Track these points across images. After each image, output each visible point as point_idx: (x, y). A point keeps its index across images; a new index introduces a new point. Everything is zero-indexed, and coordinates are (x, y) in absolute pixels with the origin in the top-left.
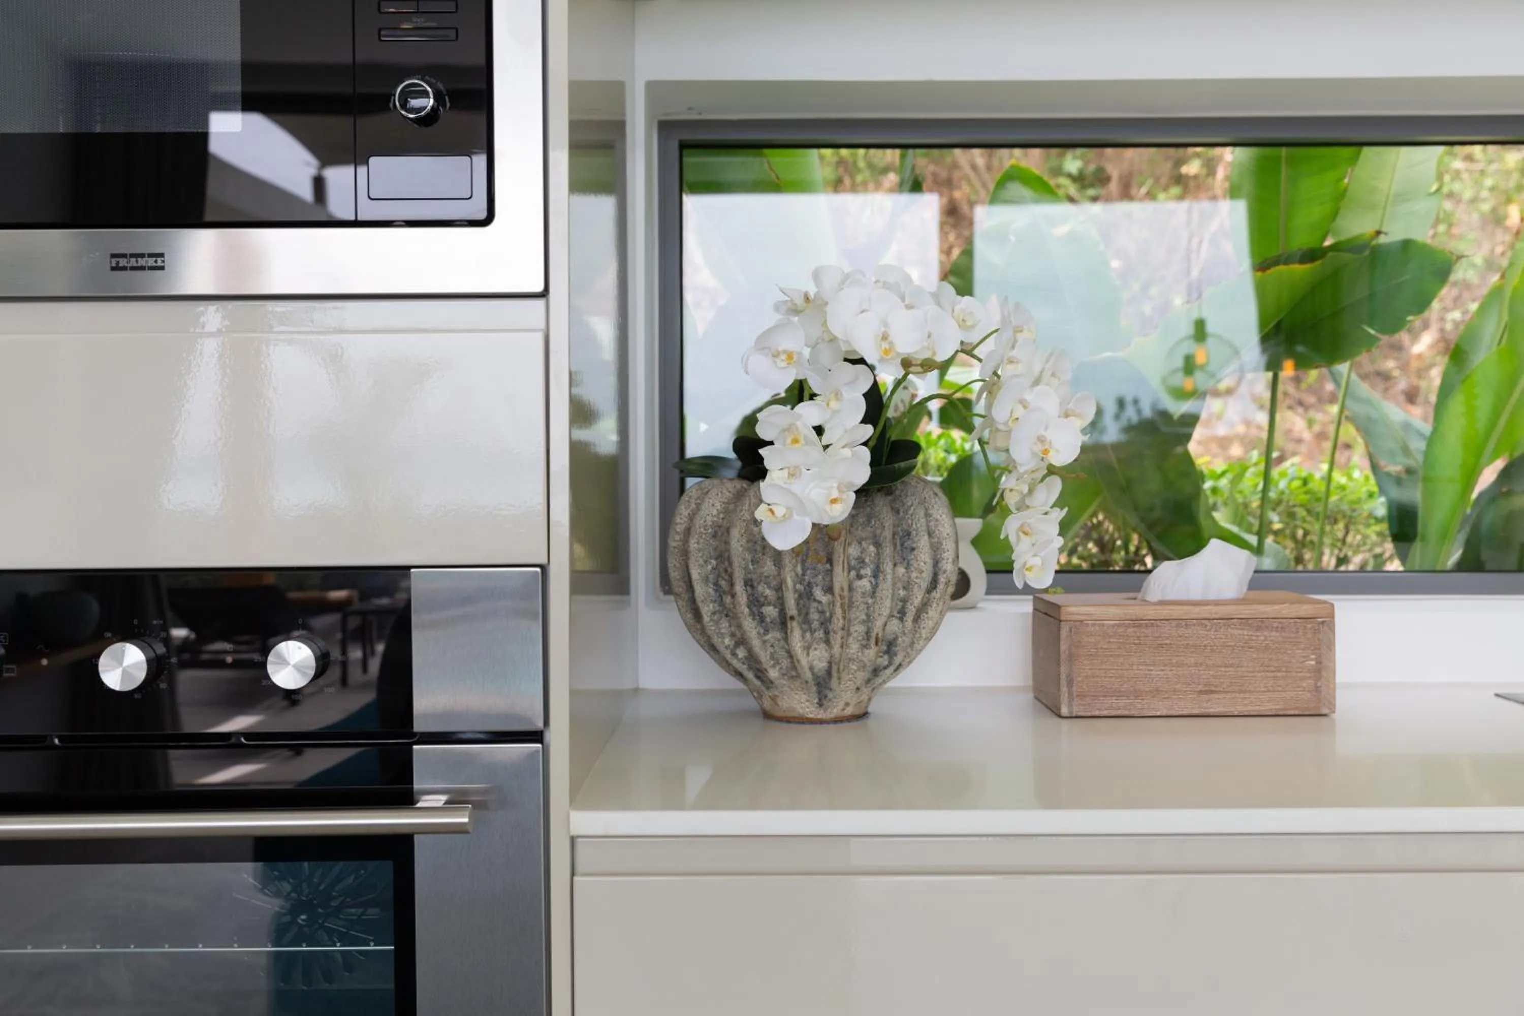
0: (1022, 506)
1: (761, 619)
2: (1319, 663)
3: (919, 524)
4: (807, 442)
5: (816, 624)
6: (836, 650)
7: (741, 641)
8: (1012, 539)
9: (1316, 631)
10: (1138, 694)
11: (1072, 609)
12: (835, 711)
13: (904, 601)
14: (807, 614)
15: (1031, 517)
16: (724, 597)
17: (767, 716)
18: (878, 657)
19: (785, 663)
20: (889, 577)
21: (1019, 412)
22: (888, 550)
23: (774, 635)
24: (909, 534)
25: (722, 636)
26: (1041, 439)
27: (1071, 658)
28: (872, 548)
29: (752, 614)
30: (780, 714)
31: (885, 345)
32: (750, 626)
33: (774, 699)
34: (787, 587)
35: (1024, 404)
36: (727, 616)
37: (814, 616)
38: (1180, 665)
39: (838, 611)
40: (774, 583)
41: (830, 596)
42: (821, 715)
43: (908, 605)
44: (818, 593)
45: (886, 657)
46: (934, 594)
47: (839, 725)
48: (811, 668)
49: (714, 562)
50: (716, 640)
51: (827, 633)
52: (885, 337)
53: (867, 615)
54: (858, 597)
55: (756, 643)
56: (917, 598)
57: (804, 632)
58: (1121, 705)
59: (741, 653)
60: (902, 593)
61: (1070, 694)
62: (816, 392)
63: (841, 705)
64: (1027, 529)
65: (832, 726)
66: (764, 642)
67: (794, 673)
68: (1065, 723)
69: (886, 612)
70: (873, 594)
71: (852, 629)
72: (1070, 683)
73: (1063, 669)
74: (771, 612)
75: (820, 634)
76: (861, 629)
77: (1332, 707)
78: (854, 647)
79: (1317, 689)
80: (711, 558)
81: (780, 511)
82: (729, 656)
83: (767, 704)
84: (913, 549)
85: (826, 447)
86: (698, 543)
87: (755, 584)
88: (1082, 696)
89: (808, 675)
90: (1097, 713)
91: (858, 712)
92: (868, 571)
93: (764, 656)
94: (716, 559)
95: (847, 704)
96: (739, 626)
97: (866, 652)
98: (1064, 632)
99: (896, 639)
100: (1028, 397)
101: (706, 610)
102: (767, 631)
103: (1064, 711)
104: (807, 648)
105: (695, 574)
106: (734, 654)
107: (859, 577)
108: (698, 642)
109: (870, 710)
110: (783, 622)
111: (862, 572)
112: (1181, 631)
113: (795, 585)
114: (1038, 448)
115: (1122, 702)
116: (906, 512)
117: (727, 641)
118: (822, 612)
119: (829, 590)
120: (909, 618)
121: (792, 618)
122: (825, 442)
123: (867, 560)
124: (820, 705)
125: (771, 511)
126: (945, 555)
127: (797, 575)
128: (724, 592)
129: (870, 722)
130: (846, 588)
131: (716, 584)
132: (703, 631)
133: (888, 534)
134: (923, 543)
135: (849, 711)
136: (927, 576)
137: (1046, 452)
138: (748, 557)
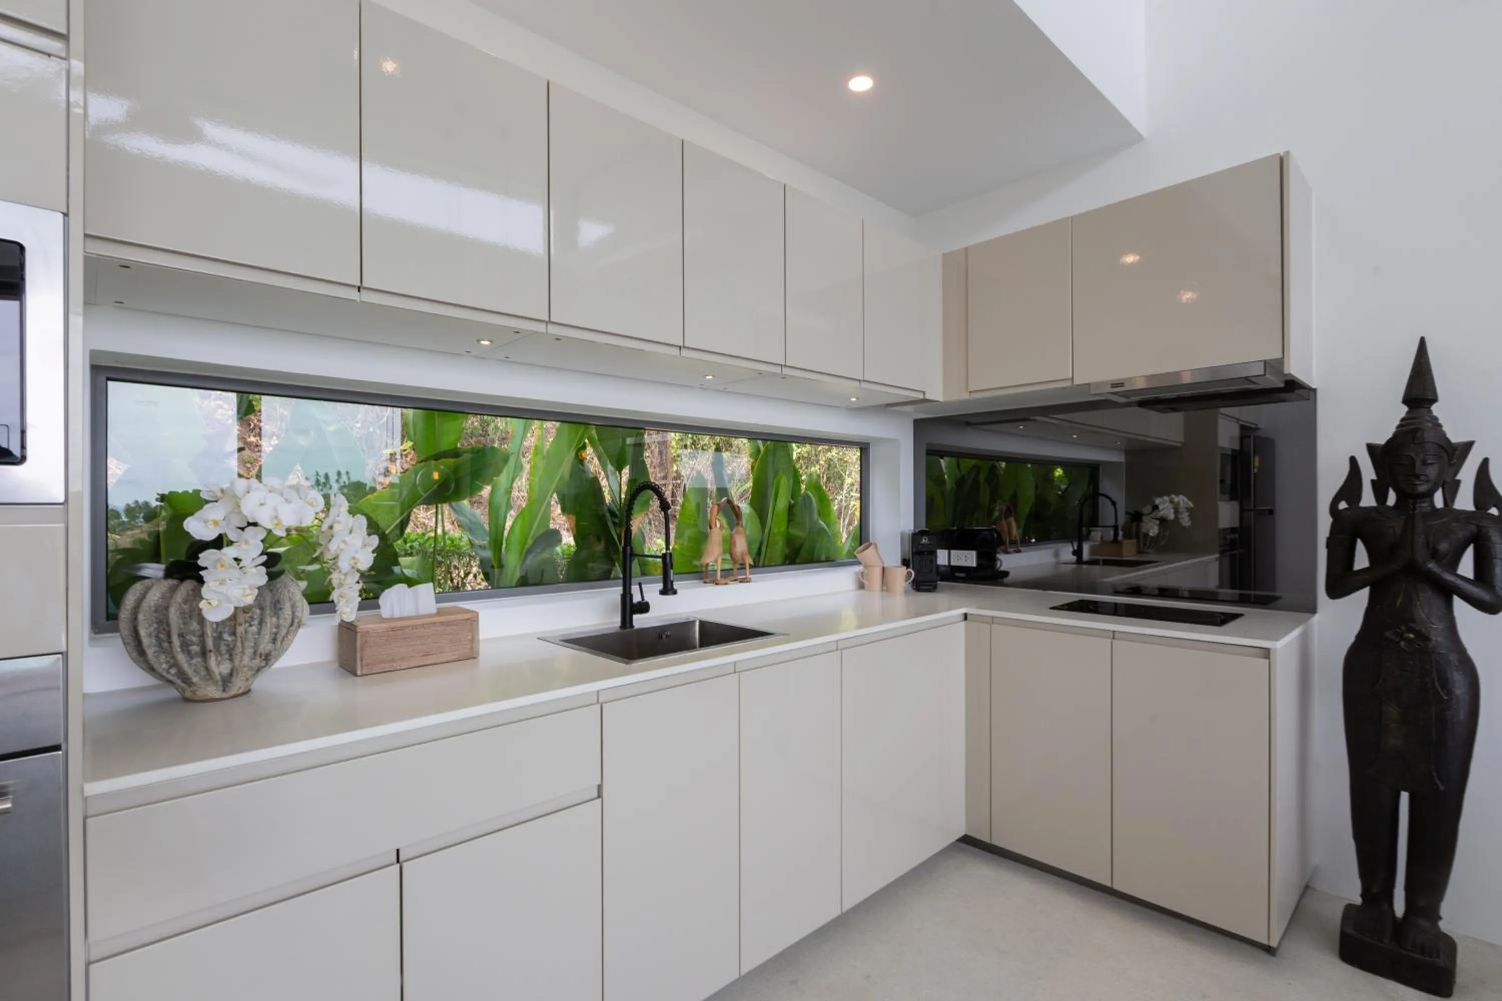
0: (341, 585)
1: (188, 653)
2: (473, 637)
3: (285, 596)
4: (231, 567)
5: (224, 652)
6: (237, 663)
7: (175, 664)
8: (336, 601)
9: (471, 624)
10: (393, 661)
11: (361, 627)
12: (232, 693)
13: (276, 634)
14: (219, 647)
15: (344, 590)
16: (163, 644)
17: (187, 700)
18: (261, 662)
19: (203, 673)
20: (269, 625)
21: (342, 546)
22: (268, 612)
23: (197, 660)
24: (278, 602)
25: (161, 664)
26: (354, 558)
27: (362, 649)
28: (258, 611)
29: (183, 651)
30: (196, 698)
31: (276, 521)
32: (181, 658)
33: (193, 692)
34: (207, 634)
35: (344, 542)
36: (164, 652)
37: (223, 648)
38: (414, 645)
39: (239, 644)
40: (198, 633)
41: (234, 638)
42: (225, 695)
43: (278, 636)
44: (226, 636)
45: (264, 662)
46: (291, 628)
47: (236, 699)
48: (220, 674)
49: (155, 625)
50: (156, 666)
51: (231, 655)
52: (276, 517)
53: (255, 643)
54: (250, 636)
55: (185, 666)
56: (283, 632)
57: (216, 657)
58: (387, 666)
59: (173, 671)
60: (274, 630)
61: (362, 666)
62: (233, 539)
63: (237, 688)
64: (343, 595)
65: (231, 701)
66: (190, 664)
67: (208, 677)
68: (359, 679)
69: (266, 641)
70: (259, 633)
71: (246, 651)
72: (362, 660)
73: (358, 655)
74: (195, 648)
75: (227, 656)
76: (251, 651)
77: (478, 653)
78: (246, 660)
79: (472, 648)
80: (153, 623)
81: (214, 603)
82: (165, 674)
83: (188, 694)
84: (281, 609)
85: (241, 568)
86: (144, 616)
87: (184, 635)
88: (367, 665)
89: (218, 678)
90: (374, 672)
91: (247, 690)
92: (256, 622)
93: (189, 671)
94: (157, 623)
95: (240, 688)
96: (173, 657)
97: (254, 661)
98: (359, 637)
99: (271, 652)
100: (347, 539)
101: (150, 652)
102: (192, 658)
103: (359, 673)
104: (218, 665)
105: (143, 633)
106: (168, 672)
107: (251, 626)
108: (142, 668)
109: (252, 687)
110: (204, 653)
111: (253, 623)
112: (415, 631)
113: (212, 634)
114: (352, 562)
115: (388, 665)
116: (277, 591)
117: (164, 666)
118: (228, 646)
119: (234, 634)
120: (278, 643)
121: (210, 651)
122: (240, 566)
123: (255, 617)
124: (224, 691)
125: (210, 603)
126: (298, 609)
127: (213, 629)
128: (163, 641)
129: (252, 694)
130: (244, 632)
131: (157, 637)
132: (147, 661)
133: (268, 603)
134: (287, 606)
135: (241, 691)
136: (289, 621)
137: (356, 563)
138: (180, 621)
